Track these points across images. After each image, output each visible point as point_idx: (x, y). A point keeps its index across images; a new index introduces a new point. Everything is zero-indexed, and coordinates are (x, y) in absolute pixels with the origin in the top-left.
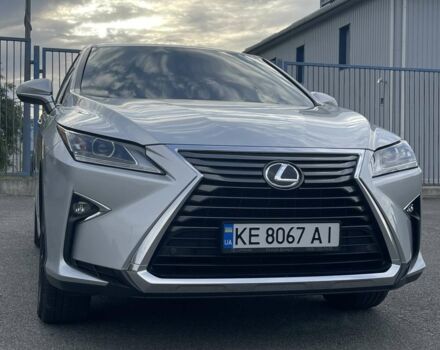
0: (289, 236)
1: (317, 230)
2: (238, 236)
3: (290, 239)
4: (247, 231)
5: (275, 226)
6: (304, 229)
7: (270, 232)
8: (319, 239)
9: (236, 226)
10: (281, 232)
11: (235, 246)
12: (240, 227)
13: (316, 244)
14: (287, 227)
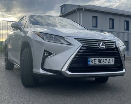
0: (103, 61)
1: (109, 60)
2: (92, 61)
3: (103, 62)
4: (94, 60)
5: (100, 59)
6: (106, 59)
7: (99, 60)
8: (110, 62)
9: (91, 58)
10: (101, 60)
11: (91, 64)
12: (92, 59)
13: (109, 64)
14: (103, 59)
